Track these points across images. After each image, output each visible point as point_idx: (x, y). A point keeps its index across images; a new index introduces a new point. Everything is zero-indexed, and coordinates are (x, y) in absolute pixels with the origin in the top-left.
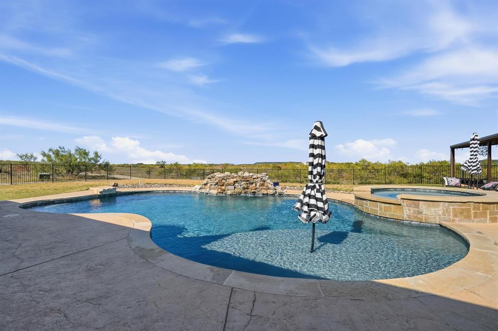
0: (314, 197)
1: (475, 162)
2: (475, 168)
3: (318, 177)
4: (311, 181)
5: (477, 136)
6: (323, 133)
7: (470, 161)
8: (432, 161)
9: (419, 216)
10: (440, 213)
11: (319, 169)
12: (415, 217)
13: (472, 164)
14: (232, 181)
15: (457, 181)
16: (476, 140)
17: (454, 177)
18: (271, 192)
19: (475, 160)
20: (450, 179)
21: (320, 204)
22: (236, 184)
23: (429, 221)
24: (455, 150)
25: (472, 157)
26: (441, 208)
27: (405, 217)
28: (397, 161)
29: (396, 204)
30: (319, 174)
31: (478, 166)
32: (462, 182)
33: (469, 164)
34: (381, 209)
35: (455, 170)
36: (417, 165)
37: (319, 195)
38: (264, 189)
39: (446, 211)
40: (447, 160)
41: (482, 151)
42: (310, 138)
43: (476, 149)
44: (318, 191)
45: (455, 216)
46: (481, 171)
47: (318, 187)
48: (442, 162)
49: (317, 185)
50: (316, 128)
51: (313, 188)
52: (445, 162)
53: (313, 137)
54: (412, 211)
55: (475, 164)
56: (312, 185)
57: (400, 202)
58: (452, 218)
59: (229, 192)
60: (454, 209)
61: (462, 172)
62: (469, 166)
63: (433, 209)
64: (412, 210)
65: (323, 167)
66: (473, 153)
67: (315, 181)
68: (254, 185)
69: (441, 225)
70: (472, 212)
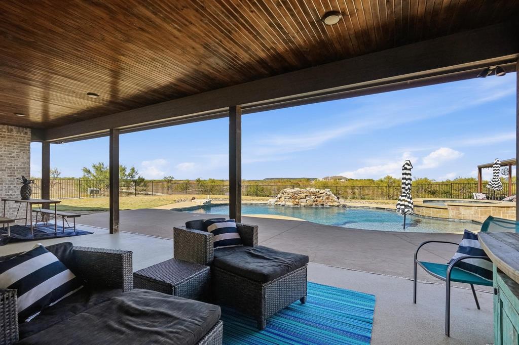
0: (406, 201)
1: (497, 181)
2: (497, 186)
3: (408, 190)
4: (404, 193)
5: (498, 161)
6: (411, 167)
7: (493, 180)
8: (458, 178)
9: (459, 216)
10: (472, 213)
11: (409, 186)
12: (457, 216)
13: (495, 182)
14: (303, 195)
15: (484, 196)
16: (498, 164)
17: (481, 192)
18: (336, 204)
19: (497, 180)
20: (478, 194)
21: (410, 205)
22: (307, 198)
23: (466, 218)
24: (482, 169)
25: (495, 177)
26: (473, 210)
27: (450, 217)
28: (423, 178)
29: (444, 209)
30: (409, 188)
31: (499, 184)
32: (488, 198)
33: (493, 183)
34: (433, 212)
35: (482, 187)
36: (443, 182)
37: (409, 200)
38: (330, 202)
39: (476, 212)
40: (474, 177)
41: (504, 172)
42: (403, 170)
43: (498, 171)
44: (408, 198)
45: (482, 215)
46: (501, 188)
47: (408, 196)
48: (469, 179)
49: (408, 195)
50: (407, 164)
51: (406, 196)
52: (472, 179)
53: (406, 169)
54: (454, 213)
55: (497, 183)
56: (405, 194)
57: (447, 207)
58: (480, 216)
59: (303, 204)
60: (481, 211)
61: (488, 189)
62: (493, 184)
63: (468, 211)
64: (455, 211)
65: (411, 185)
66: (495, 174)
67: (406, 192)
68: (321, 198)
69: (473, 221)
70: (492, 212)
